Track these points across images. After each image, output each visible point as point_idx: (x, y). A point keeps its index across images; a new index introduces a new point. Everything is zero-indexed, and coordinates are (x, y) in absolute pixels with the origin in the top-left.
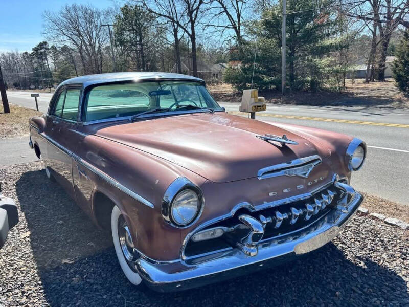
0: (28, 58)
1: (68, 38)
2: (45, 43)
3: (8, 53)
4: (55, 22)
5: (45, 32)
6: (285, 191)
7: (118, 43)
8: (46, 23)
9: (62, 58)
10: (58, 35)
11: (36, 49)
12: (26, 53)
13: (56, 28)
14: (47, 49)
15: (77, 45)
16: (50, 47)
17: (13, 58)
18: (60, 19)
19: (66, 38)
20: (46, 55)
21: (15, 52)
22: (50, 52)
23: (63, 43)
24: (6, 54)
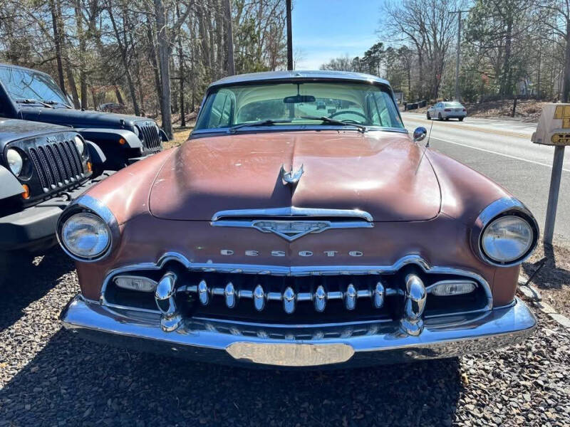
0: (358, 64)
1: (407, 36)
2: (380, 45)
3: (337, 59)
4: (395, 15)
5: (381, 30)
6: (248, 253)
7: (471, 37)
8: (383, 17)
9: (398, 62)
10: (395, 33)
11: (369, 53)
12: (357, 58)
13: (395, 23)
14: (381, 52)
15: (417, 44)
16: (385, 49)
17: (342, 65)
18: (400, 11)
19: (405, 36)
20: (379, 60)
21: (344, 57)
22: (384, 56)
23: (400, 42)
24: (336, 61)
